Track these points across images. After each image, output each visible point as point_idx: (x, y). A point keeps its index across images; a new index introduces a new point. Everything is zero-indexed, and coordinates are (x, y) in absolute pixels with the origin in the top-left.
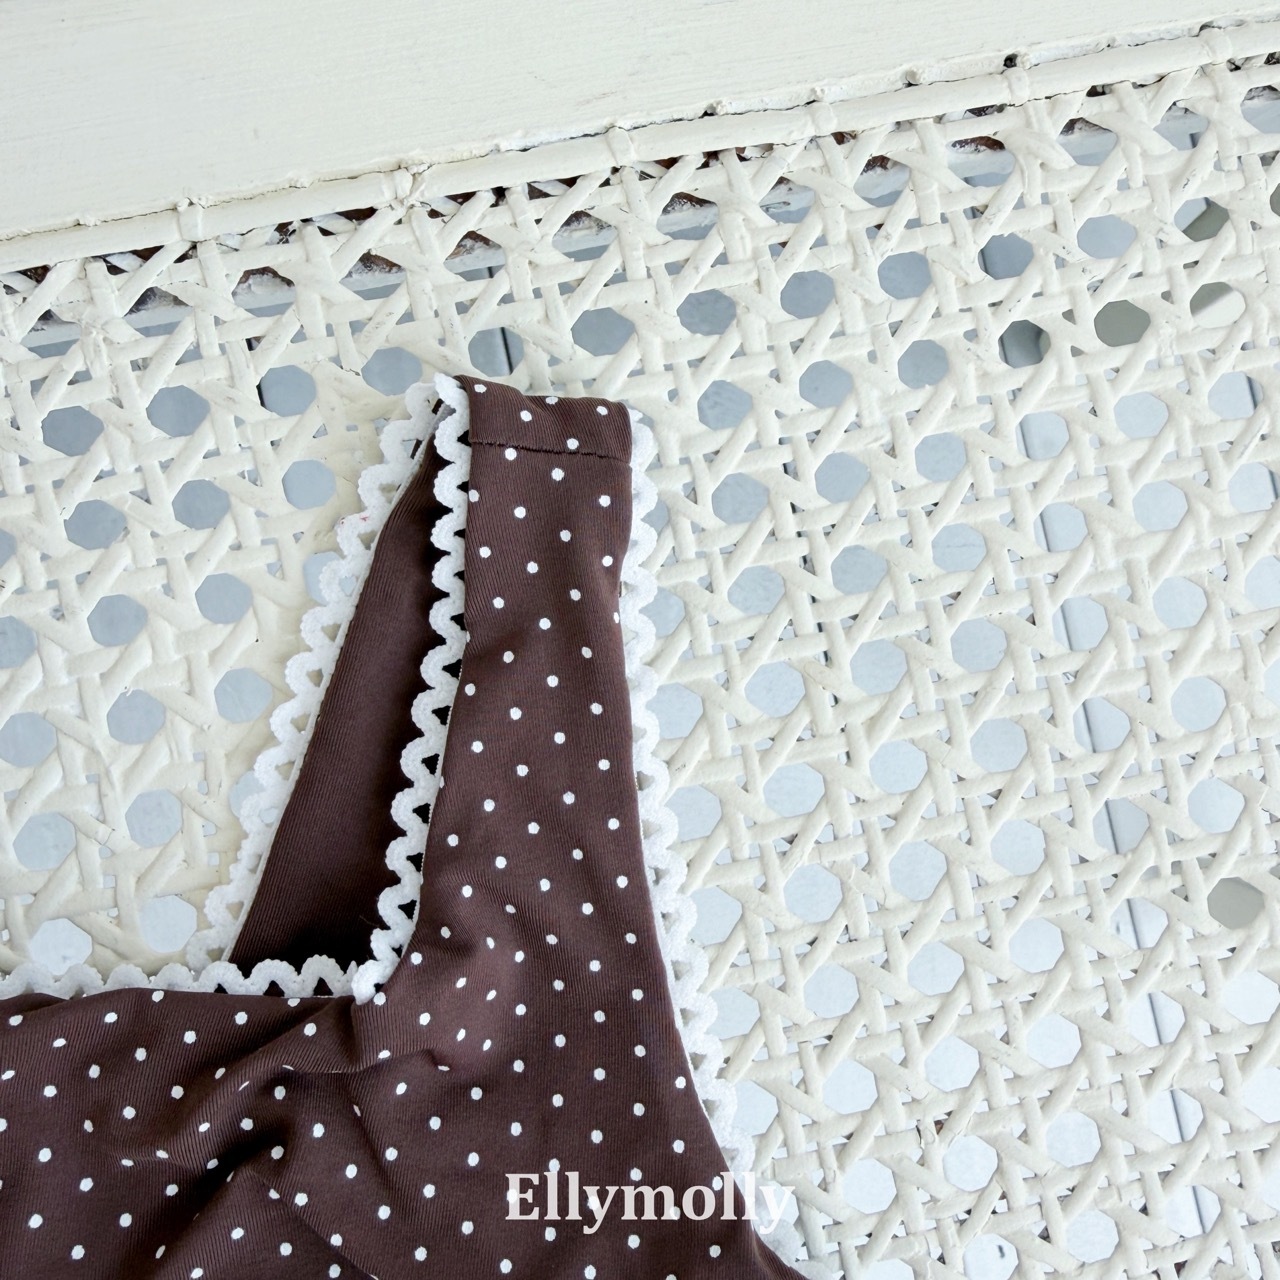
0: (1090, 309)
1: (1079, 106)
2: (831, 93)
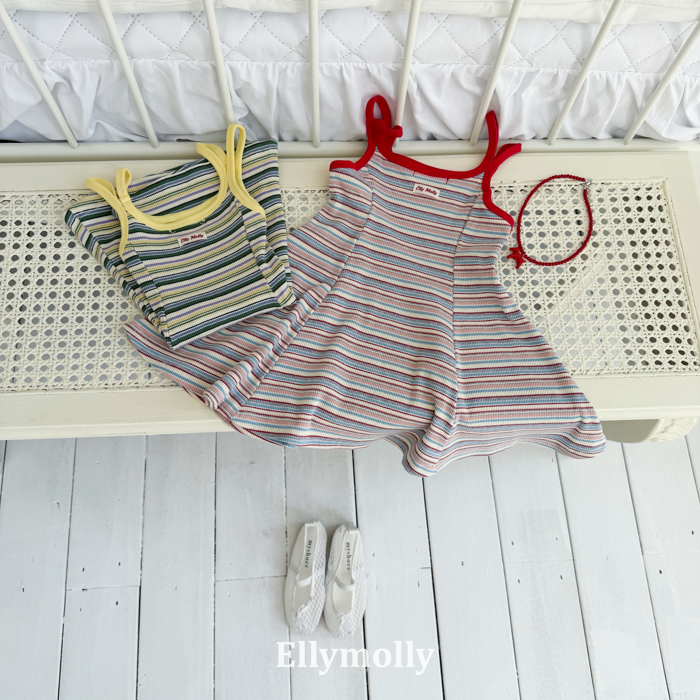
1: (523, 188)
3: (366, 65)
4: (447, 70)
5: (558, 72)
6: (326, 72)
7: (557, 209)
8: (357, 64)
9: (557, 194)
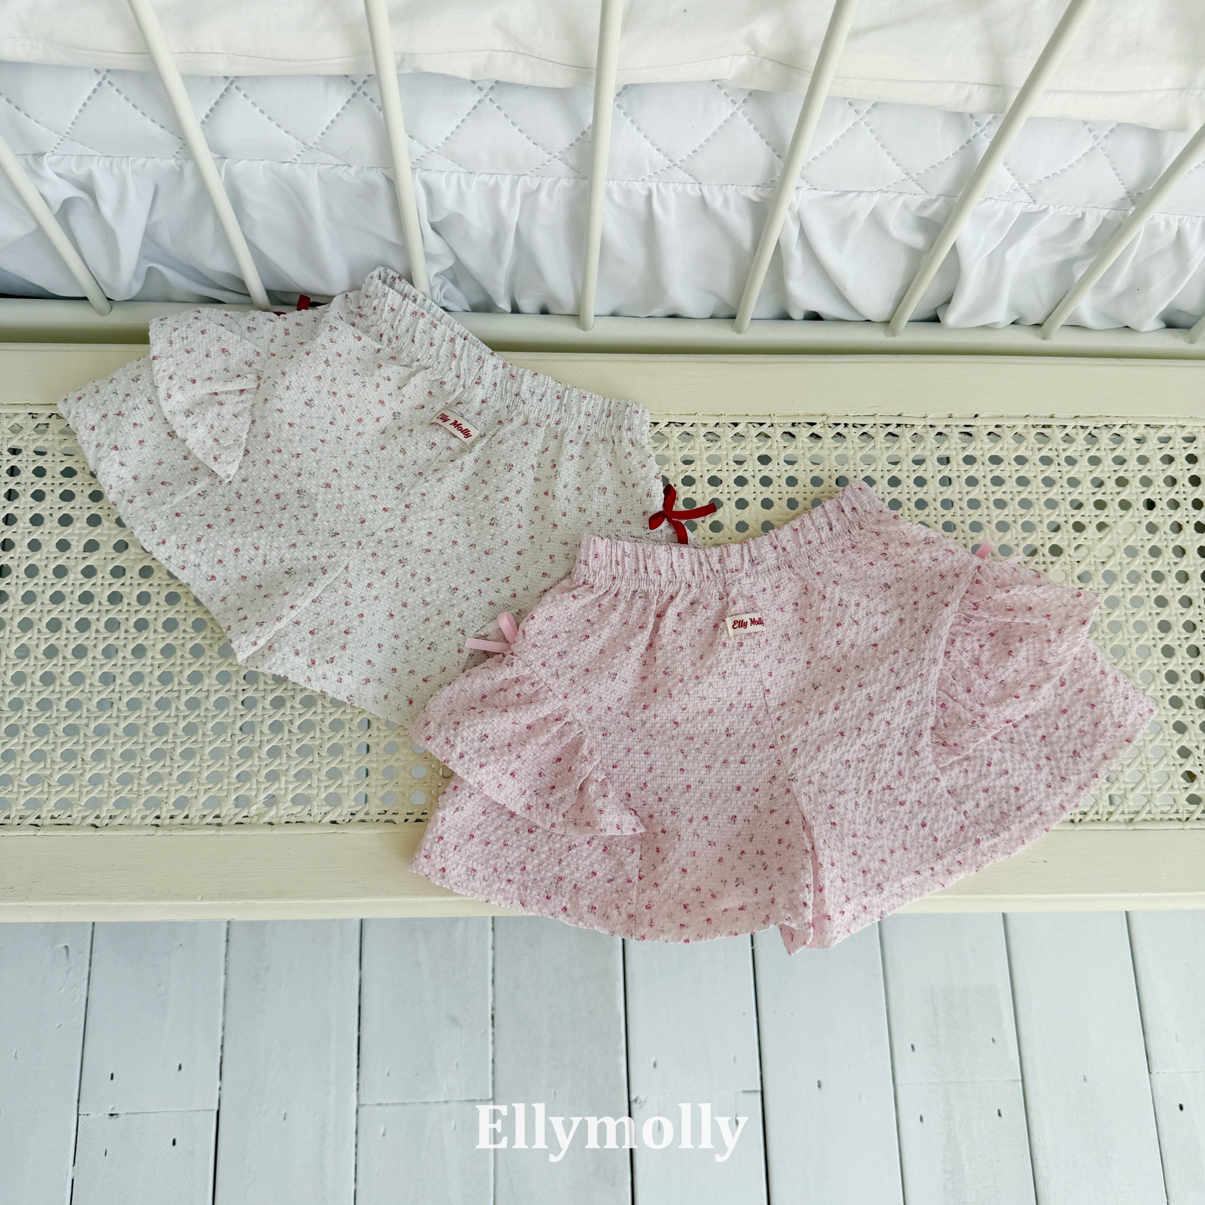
0: (990, 476)
1: (992, 429)
2: (931, 416)
3: (701, 190)
4: (863, 207)
5: (1084, 215)
6: (617, 197)
7: (1059, 475)
8: (681, 186)
9: (1059, 445)
